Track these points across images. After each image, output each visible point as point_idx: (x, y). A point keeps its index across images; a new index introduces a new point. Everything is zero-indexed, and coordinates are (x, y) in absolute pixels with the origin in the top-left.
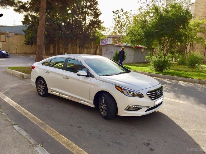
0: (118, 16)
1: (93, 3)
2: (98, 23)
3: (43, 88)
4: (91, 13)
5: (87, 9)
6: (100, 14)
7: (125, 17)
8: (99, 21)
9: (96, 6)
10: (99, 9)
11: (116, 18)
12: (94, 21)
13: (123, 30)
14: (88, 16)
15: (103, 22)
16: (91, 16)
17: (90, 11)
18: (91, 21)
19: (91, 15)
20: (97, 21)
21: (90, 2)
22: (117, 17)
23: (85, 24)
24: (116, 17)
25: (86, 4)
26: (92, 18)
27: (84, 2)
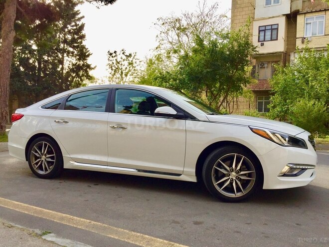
0: (116, 60)
1: (76, 37)
2: (86, 69)
3: (50, 160)
4: (73, 53)
5: (65, 45)
6: (88, 56)
7: (126, 63)
8: (88, 66)
9: (81, 42)
10: (86, 47)
11: (113, 63)
12: (79, 65)
13: (125, 82)
14: (68, 56)
15: (95, 67)
16: (73, 58)
17: (71, 50)
18: (73, 65)
19: (73, 56)
20: (83, 65)
21: (71, 35)
22: (115, 62)
23: (62, 69)
24: (113, 61)
25: (65, 37)
26: (74, 60)
27: (60, 33)
